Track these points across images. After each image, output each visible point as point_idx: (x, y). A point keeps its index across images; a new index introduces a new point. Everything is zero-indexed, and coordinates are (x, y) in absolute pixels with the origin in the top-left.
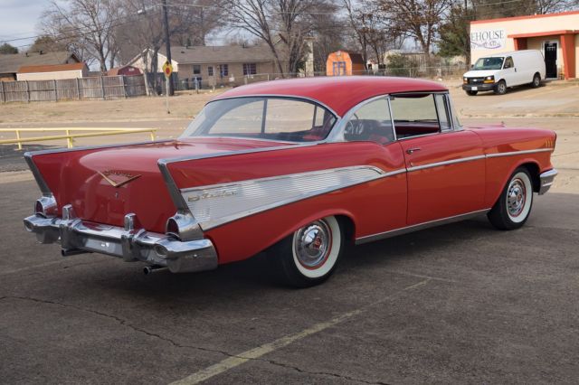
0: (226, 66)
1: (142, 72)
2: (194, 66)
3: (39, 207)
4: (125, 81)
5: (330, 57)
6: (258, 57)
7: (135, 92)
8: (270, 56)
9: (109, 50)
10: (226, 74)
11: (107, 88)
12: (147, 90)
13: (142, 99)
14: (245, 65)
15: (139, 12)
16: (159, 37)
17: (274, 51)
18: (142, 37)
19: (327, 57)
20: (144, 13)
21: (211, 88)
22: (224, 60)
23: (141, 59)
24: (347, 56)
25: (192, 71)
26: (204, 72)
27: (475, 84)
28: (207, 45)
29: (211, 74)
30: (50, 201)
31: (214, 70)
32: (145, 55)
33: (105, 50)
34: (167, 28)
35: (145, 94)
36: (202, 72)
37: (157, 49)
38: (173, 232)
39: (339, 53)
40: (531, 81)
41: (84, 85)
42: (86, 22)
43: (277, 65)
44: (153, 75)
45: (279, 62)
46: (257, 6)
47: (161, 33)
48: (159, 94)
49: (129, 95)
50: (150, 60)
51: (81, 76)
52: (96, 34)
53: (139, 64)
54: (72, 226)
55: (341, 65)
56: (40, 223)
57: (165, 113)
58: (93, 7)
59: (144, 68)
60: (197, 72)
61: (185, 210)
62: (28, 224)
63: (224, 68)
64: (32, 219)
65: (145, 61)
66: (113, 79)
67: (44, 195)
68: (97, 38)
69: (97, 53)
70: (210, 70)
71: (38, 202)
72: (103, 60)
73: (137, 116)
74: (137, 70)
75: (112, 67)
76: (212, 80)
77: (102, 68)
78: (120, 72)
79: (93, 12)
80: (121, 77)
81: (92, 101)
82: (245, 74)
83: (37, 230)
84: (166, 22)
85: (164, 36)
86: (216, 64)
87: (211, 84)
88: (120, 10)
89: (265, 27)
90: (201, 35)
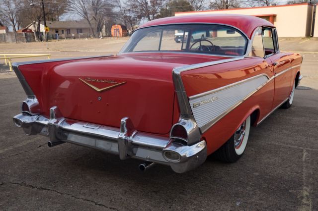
0: (69, 30)
1: (33, 31)
2: (56, 29)
3: (25, 106)
4: (26, 35)
5: (113, 27)
6: (83, 26)
7: (30, 40)
8: (88, 26)
9: (17, 21)
10: (70, 33)
11: (17, 37)
12: (36, 39)
13: (34, 43)
14: (77, 29)
15: (31, 4)
16: (41, 16)
17: (90, 24)
18: (33, 16)
19: (111, 27)
20: (33, 5)
21: (64, 39)
22: (69, 27)
23: (32, 26)
24: (120, 26)
25: (55, 31)
26: (60, 32)
27: (180, 38)
28: (60, 20)
29: (63, 33)
30: (33, 102)
31: (64, 31)
32: (34, 23)
33: (15, 22)
34: (44, 12)
35: (35, 41)
36: (59, 32)
37: (39, 22)
38: (180, 137)
39: (116, 25)
40: (200, 38)
41: (7, 36)
42: (6, 9)
43: (91, 30)
44: (38, 33)
45: (92, 28)
46: (82, 4)
47: (41, 15)
48: (41, 41)
49: (28, 41)
50: (36, 27)
51: (5, 32)
52: (11, 14)
53: (32, 27)
54: (59, 124)
55: (118, 30)
56: (27, 120)
57: (46, 49)
58: (8, 2)
59: (34, 29)
60: (57, 32)
61: (189, 115)
62: (17, 121)
63: (69, 31)
64: (20, 117)
65: (34, 26)
66: (20, 34)
67: (29, 97)
68: (11, 16)
69: (11, 23)
70: (63, 31)
71: (24, 103)
72: (14, 26)
73: (33, 50)
74: (31, 30)
75: (18, 29)
76: (63, 36)
77: (14, 29)
78: (23, 31)
79: (8, 4)
80: (24, 33)
81: (11, 43)
82: (78, 33)
83: (25, 125)
84: (44, 10)
85: (42, 16)
86: (65, 29)
87: (63, 37)
88: (22, 4)
89: (86, 13)
90: (57, 17)
